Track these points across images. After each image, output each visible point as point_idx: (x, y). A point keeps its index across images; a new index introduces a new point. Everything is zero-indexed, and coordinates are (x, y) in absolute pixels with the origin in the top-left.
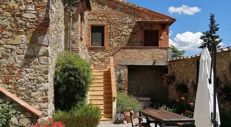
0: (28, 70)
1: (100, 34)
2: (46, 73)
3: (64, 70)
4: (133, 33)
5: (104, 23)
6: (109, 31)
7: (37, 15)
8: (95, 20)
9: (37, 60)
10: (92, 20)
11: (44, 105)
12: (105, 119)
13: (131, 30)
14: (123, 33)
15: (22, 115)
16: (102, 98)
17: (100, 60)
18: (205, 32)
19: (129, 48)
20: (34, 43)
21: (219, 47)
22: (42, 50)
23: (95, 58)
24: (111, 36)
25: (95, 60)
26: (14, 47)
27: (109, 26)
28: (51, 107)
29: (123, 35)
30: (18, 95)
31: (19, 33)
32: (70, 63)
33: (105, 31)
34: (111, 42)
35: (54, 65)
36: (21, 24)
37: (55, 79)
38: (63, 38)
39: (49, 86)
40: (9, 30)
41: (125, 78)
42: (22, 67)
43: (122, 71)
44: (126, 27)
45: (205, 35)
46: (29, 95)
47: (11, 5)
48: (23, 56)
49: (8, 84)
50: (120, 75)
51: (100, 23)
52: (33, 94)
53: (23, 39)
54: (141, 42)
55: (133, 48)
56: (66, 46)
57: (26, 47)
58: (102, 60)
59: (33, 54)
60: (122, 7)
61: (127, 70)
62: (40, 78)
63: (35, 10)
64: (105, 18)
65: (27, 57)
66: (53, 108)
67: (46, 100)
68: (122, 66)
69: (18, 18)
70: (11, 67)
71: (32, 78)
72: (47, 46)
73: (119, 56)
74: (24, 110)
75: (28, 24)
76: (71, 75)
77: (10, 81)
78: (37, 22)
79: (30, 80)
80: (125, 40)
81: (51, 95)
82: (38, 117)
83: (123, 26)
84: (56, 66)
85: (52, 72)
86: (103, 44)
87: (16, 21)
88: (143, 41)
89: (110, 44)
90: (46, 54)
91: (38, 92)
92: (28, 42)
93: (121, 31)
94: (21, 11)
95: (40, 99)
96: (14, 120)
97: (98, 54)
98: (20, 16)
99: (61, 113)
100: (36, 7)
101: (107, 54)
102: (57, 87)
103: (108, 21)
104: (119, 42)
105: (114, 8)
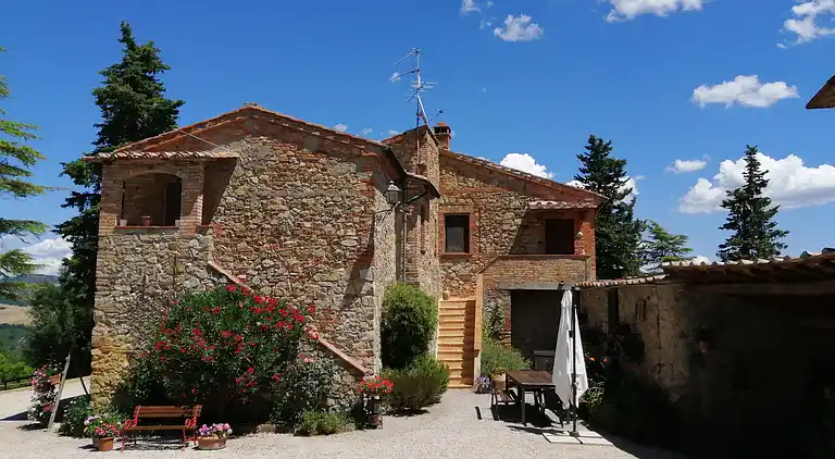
0: (349, 314)
1: (460, 230)
2: (371, 317)
3: (394, 310)
4: (523, 227)
5: (468, 210)
6: (477, 224)
7: (359, 241)
8: (452, 205)
9: (359, 300)
10: (446, 205)
11: (369, 360)
12: (463, 385)
13: (519, 221)
14: (505, 227)
15: (345, 372)
16: (460, 350)
17: (461, 277)
18: (732, 190)
19: (512, 259)
20: (356, 278)
21: (772, 225)
22: (365, 288)
23: (453, 275)
24: (482, 232)
25: (452, 279)
26: (331, 284)
27: (477, 214)
28: (378, 363)
29: (504, 231)
30: (338, 347)
31: (337, 266)
32: (401, 300)
33: (471, 225)
34: (483, 244)
35: (380, 303)
36: (339, 254)
37: (382, 324)
38: (393, 256)
39: (375, 335)
40: (325, 263)
41: (506, 314)
42: (342, 310)
43: (500, 301)
44: (510, 215)
45: (732, 198)
46: (350, 346)
47: (326, 230)
48: (342, 295)
49: (325, 332)
50: (497, 307)
51: (461, 210)
52: (355, 345)
53: (342, 273)
54: (540, 243)
55: (521, 259)
56: (398, 268)
57: (346, 284)
58: (466, 279)
59: (353, 293)
60: (501, 178)
61: (509, 298)
62: (363, 325)
63: (357, 235)
64: (468, 200)
65: (347, 297)
66: (381, 364)
67: (371, 354)
68: (500, 291)
69: (335, 247)
70: (328, 310)
71: (354, 324)
72: (371, 282)
73: (494, 273)
74: (348, 366)
75: (348, 254)
76: (404, 318)
77: (327, 328)
78: (359, 250)
79: (351, 326)
80: (507, 241)
81: (377, 348)
82: (362, 374)
83: (504, 213)
84: (383, 305)
85: (378, 315)
86: (467, 250)
87: (333, 250)
88: (544, 240)
89: (480, 247)
90: (370, 293)
91: (361, 343)
92: (349, 276)
93: (501, 224)
94: (339, 237)
95: (363, 352)
96: (337, 377)
97: (458, 267)
98: (337, 243)
99: (390, 372)
100: (357, 231)
101: (474, 266)
102: (385, 334)
103: (476, 205)
104: (497, 244)
105: (487, 181)
